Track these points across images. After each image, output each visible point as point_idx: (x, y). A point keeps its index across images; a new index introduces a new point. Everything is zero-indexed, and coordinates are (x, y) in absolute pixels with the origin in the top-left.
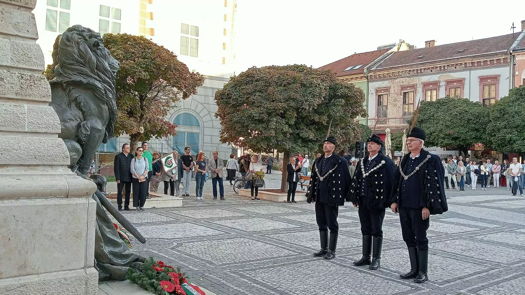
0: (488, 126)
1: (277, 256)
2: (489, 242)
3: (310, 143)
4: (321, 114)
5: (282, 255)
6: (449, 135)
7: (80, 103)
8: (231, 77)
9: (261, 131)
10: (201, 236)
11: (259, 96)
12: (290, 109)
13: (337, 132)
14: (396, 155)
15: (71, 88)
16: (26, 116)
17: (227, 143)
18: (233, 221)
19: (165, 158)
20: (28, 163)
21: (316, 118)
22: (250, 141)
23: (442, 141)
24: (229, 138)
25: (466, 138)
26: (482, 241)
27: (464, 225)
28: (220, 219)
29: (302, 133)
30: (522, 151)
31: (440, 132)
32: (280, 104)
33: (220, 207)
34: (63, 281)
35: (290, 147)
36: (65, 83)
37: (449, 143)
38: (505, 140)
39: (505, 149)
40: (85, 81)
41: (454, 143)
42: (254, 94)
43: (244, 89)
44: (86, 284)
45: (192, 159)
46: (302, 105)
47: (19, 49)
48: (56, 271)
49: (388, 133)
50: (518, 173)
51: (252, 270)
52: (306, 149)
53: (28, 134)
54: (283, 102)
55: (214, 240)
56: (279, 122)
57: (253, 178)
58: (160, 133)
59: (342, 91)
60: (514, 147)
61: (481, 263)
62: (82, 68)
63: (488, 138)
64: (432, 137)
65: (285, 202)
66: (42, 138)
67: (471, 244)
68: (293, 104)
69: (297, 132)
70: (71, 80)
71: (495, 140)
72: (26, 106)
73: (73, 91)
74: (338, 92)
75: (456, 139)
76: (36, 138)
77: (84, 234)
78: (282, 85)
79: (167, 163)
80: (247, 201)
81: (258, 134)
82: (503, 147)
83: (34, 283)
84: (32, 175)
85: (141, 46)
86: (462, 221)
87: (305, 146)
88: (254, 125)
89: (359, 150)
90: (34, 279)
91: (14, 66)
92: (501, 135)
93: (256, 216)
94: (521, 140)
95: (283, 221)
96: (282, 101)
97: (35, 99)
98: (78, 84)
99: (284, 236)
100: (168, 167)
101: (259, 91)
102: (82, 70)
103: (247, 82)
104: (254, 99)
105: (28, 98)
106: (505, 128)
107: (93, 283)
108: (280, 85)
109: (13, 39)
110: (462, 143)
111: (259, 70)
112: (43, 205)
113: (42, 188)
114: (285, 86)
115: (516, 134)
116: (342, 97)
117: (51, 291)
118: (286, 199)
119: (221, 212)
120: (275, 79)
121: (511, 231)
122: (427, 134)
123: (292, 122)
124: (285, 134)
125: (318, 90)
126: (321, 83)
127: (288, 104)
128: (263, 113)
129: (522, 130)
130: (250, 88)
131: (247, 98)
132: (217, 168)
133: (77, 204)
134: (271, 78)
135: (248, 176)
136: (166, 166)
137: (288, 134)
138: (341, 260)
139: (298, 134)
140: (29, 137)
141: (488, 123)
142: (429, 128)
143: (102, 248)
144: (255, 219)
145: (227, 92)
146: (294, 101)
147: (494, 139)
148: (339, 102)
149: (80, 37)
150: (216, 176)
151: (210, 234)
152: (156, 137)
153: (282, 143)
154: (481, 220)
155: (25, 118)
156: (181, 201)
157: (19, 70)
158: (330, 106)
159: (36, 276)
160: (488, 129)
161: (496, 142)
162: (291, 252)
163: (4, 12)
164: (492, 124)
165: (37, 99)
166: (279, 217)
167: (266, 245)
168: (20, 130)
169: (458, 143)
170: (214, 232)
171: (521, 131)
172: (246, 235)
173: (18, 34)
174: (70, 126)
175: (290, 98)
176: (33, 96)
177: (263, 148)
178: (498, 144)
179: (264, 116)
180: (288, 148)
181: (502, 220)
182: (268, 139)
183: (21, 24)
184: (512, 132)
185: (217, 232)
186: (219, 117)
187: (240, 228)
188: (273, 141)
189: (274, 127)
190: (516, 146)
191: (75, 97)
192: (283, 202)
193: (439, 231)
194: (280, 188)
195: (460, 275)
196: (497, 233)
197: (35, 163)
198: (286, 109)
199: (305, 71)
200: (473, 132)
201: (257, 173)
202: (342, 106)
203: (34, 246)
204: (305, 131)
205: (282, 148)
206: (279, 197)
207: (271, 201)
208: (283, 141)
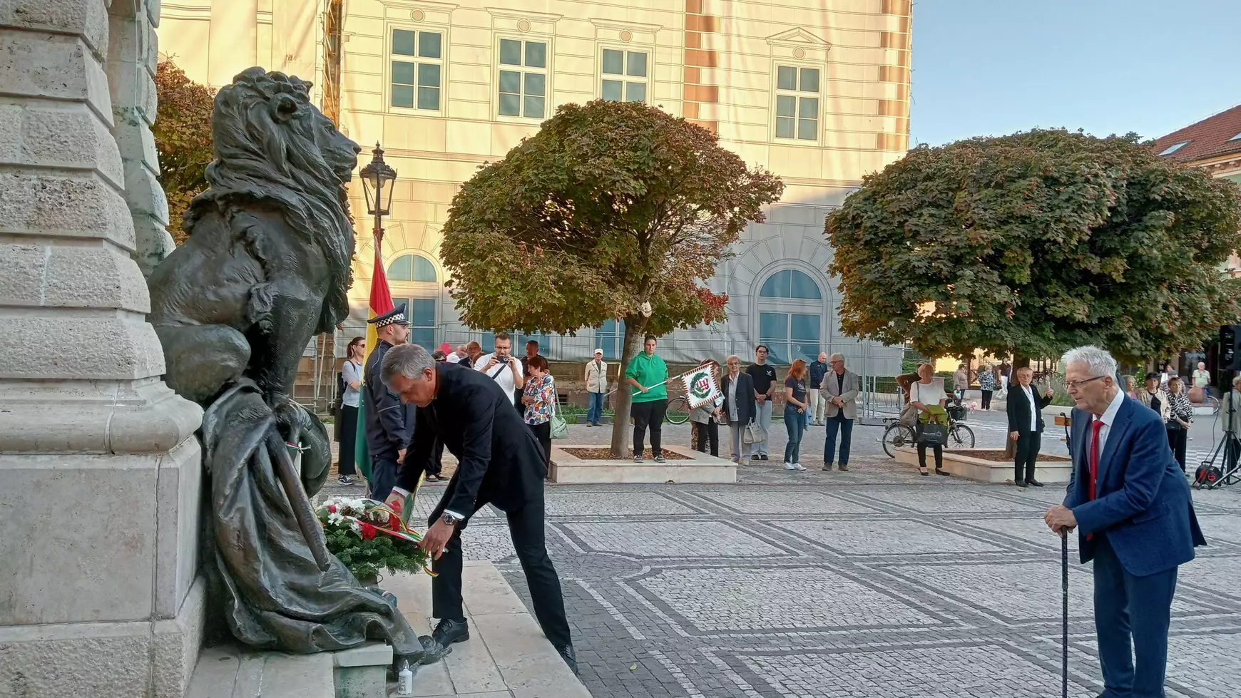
3: (1078, 332)
4: (1105, 253)
5: (892, 621)
7: (253, 242)
8: (864, 177)
10: (722, 556)
11: (931, 215)
12: (1012, 243)
15: (234, 209)
16: (44, 273)
18: (830, 524)
19: (693, 375)
20: (38, 375)
21: (1094, 265)
24: (862, 324)
29: (1052, 305)
32: (984, 233)
34: (94, 645)
35: (1019, 342)
36: (220, 199)
40: (259, 192)
42: (918, 212)
43: (893, 201)
44: (152, 657)
45: (774, 373)
46: (1045, 233)
47: (41, 125)
48: (82, 622)
53: (49, 312)
54: (994, 228)
56: (982, 279)
57: (917, 422)
58: (690, 317)
59: (1166, 189)
62: (254, 163)
66: (77, 320)
68: (1018, 230)
69: (1039, 303)
70: (232, 191)
72: (49, 250)
73: (239, 217)
74: (1154, 193)
76: (63, 320)
77: (149, 540)
78: (993, 184)
79: (696, 386)
80: (911, 476)
83: (27, 646)
84: (42, 402)
85: (630, 123)
88: (915, 289)
89: (1232, 348)
90: (28, 634)
91: (28, 163)
93: (899, 516)
96: (990, 225)
97: (70, 233)
98: (247, 201)
99: (937, 572)
100: (697, 396)
101: (934, 204)
102: (254, 169)
103: (901, 183)
104: (917, 225)
105: (53, 232)
107: (168, 657)
108: (987, 186)
109: (33, 106)
111: (936, 151)
112: (50, 470)
113: (46, 431)
114: (999, 185)
116: (1167, 204)
117: (68, 667)
119: (817, 501)
120: (972, 172)
123: (1024, 277)
125: (1091, 191)
126: (1101, 172)
127: (1007, 231)
128: (939, 259)
130: (907, 198)
131: (901, 224)
132: (840, 395)
133: (130, 470)
134: (963, 169)
136: (694, 393)
137: (1008, 310)
140: (47, 319)
143: (256, 575)
144: (892, 524)
145: (852, 213)
146: (1024, 223)
148: (1159, 218)
149: (253, 93)
151: (748, 552)
152: (683, 326)
155: (42, 277)
156: (735, 470)
157: (39, 172)
158: (1133, 231)
159: (35, 628)
162: (922, 616)
163: (15, 48)
165: (74, 233)
166: (962, 522)
167: (867, 592)
168: (29, 301)
170: (760, 549)
172: (835, 560)
173: (43, 93)
174: (229, 295)
175: (1012, 216)
176: (64, 228)
177: (943, 345)
179: (942, 266)
183: (51, 72)
185: (767, 550)
186: (839, 275)
187: (834, 543)
189: (967, 292)
191: (240, 230)
192: (1004, 484)
194: (1003, 447)
197: (54, 375)
198: (1003, 245)
199: (1061, 144)
201: (927, 410)
202: (1168, 229)
203: (32, 561)
204: (1063, 300)
205: (995, 345)
206: (993, 470)
207: (972, 480)
208: (998, 328)
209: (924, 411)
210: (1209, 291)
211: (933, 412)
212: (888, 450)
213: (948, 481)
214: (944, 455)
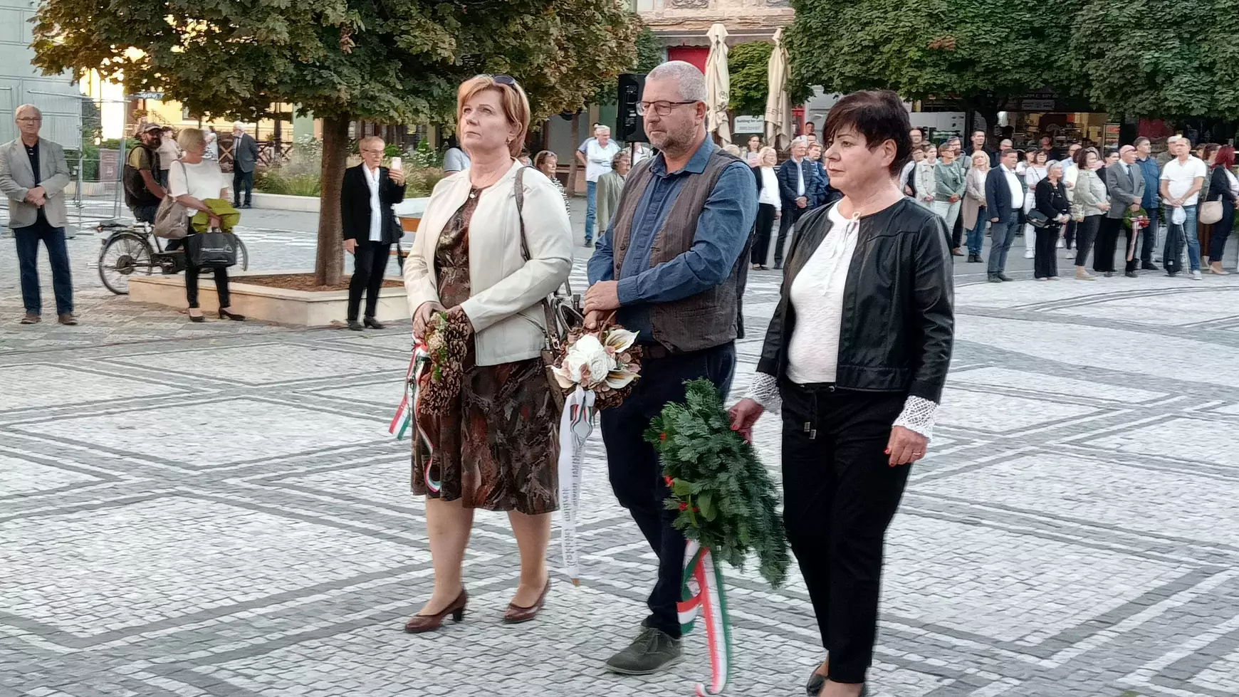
0: (1079, 19)
1: (354, 574)
2: (1148, 461)
3: (434, 79)
5: (375, 567)
6: (941, 51)
9: (223, 23)
13: (547, 33)
14: (741, 128)
17: (68, 73)
18: (121, 419)
22: (178, 65)
23: (913, 74)
24: (77, 52)
25: (999, 62)
26: (1121, 457)
27: (1041, 396)
28: (62, 412)
29: (404, 32)
30: (1194, 114)
31: (908, 41)
33: (52, 355)
35: (356, 92)
37: (938, 82)
38: (1134, 72)
39: (1134, 107)
41: (955, 83)
49: (718, 43)
50: (1189, 195)
51: (256, 651)
52: (422, 104)
55: (46, 513)
57: (190, 230)
60: (1166, 99)
61: (1156, 549)
63: (1076, 65)
64: (879, 60)
65: (336, 327)
67: (1094, 474)
69: (383, 27)
71: (1100, 72)
75: (960, 66)
80: (172, 325)
81: (209, 33)
82: (1125, 97)
86: (1025, 379)
87: (415, 92)
92: (1124, 52)
93: (221, 394)
94: (1192, 70)
95: (346, 409)
99: (364, 479)
106: (1139, 26)
110: (981, 83)
115: (1174, 48)
118: (339, 312)
119: (60, 381)
121: (1208, 414)
122: (860, 48)
124: (330, 34)
129: (1196, 33)
132: (36, 186)
135: (171, 221)
137: (346, 38)
138: (625, 570)
139: (387, 39)
141: (1079, 7)
142: (867, 24)
144: (223, 408)
147: (1096, 68)
150: (30, 218)
151: (26, 485)
153: (321, 77)
154: (1087, 372)
160: (1078, 29)
161: (1105, 79)
162: (410, 551)
164: (1095, 11)
166: (325, 393)
167: (295, 526)
169: (970, 84)
170: (43, 476)
171: (1191, 39)
172: (191, 481)
177: (237, 94)
178: (1111, 86)
180: (345, 96)
181: (1157, 370)
182: (255, 57)
184: (1162, 41)
185: (56, 477)
187: (158, 450)
188: (281, 64)
190: (1172, 95)
192: (330, 327)
193: (955, 423)
194: (308, 265)
195: (1103, 609)
196: (1162, 421)
200: (1022, 41)
204: (419, 25)
205: (319, 98)
206: (311, 306)
207: (278, 325)
208: (322, 67)
209: (201, 211)
210: (612, 21)
211: (219, 212)
212: (110, 282)
213: (243, 329)
214: (233, 286)
